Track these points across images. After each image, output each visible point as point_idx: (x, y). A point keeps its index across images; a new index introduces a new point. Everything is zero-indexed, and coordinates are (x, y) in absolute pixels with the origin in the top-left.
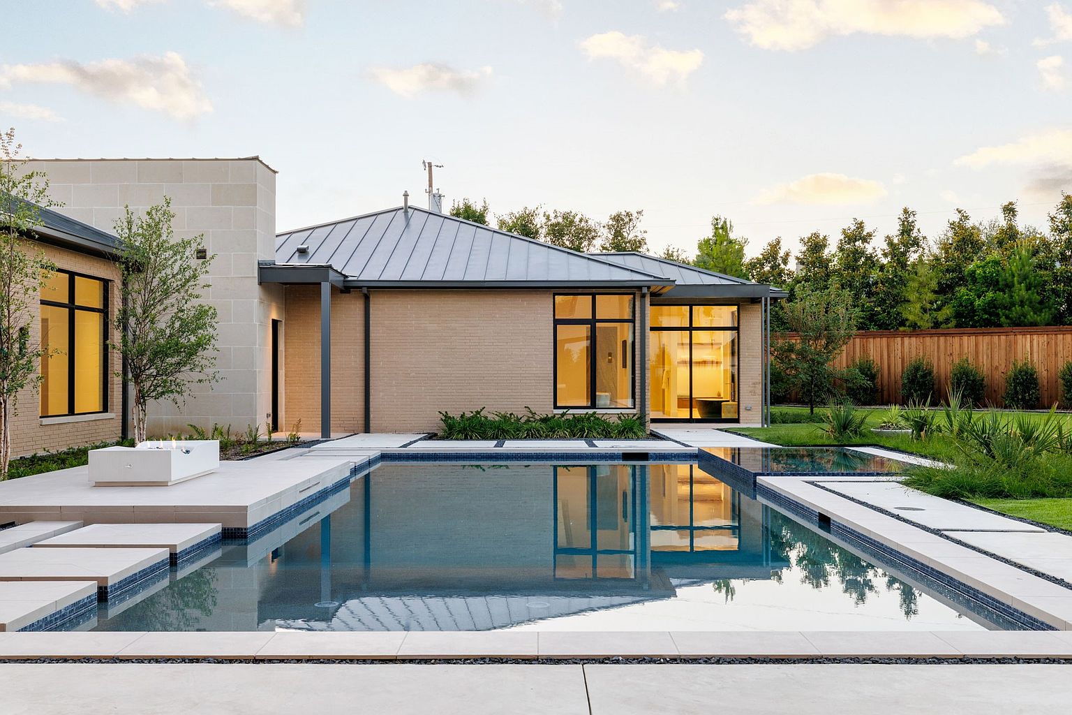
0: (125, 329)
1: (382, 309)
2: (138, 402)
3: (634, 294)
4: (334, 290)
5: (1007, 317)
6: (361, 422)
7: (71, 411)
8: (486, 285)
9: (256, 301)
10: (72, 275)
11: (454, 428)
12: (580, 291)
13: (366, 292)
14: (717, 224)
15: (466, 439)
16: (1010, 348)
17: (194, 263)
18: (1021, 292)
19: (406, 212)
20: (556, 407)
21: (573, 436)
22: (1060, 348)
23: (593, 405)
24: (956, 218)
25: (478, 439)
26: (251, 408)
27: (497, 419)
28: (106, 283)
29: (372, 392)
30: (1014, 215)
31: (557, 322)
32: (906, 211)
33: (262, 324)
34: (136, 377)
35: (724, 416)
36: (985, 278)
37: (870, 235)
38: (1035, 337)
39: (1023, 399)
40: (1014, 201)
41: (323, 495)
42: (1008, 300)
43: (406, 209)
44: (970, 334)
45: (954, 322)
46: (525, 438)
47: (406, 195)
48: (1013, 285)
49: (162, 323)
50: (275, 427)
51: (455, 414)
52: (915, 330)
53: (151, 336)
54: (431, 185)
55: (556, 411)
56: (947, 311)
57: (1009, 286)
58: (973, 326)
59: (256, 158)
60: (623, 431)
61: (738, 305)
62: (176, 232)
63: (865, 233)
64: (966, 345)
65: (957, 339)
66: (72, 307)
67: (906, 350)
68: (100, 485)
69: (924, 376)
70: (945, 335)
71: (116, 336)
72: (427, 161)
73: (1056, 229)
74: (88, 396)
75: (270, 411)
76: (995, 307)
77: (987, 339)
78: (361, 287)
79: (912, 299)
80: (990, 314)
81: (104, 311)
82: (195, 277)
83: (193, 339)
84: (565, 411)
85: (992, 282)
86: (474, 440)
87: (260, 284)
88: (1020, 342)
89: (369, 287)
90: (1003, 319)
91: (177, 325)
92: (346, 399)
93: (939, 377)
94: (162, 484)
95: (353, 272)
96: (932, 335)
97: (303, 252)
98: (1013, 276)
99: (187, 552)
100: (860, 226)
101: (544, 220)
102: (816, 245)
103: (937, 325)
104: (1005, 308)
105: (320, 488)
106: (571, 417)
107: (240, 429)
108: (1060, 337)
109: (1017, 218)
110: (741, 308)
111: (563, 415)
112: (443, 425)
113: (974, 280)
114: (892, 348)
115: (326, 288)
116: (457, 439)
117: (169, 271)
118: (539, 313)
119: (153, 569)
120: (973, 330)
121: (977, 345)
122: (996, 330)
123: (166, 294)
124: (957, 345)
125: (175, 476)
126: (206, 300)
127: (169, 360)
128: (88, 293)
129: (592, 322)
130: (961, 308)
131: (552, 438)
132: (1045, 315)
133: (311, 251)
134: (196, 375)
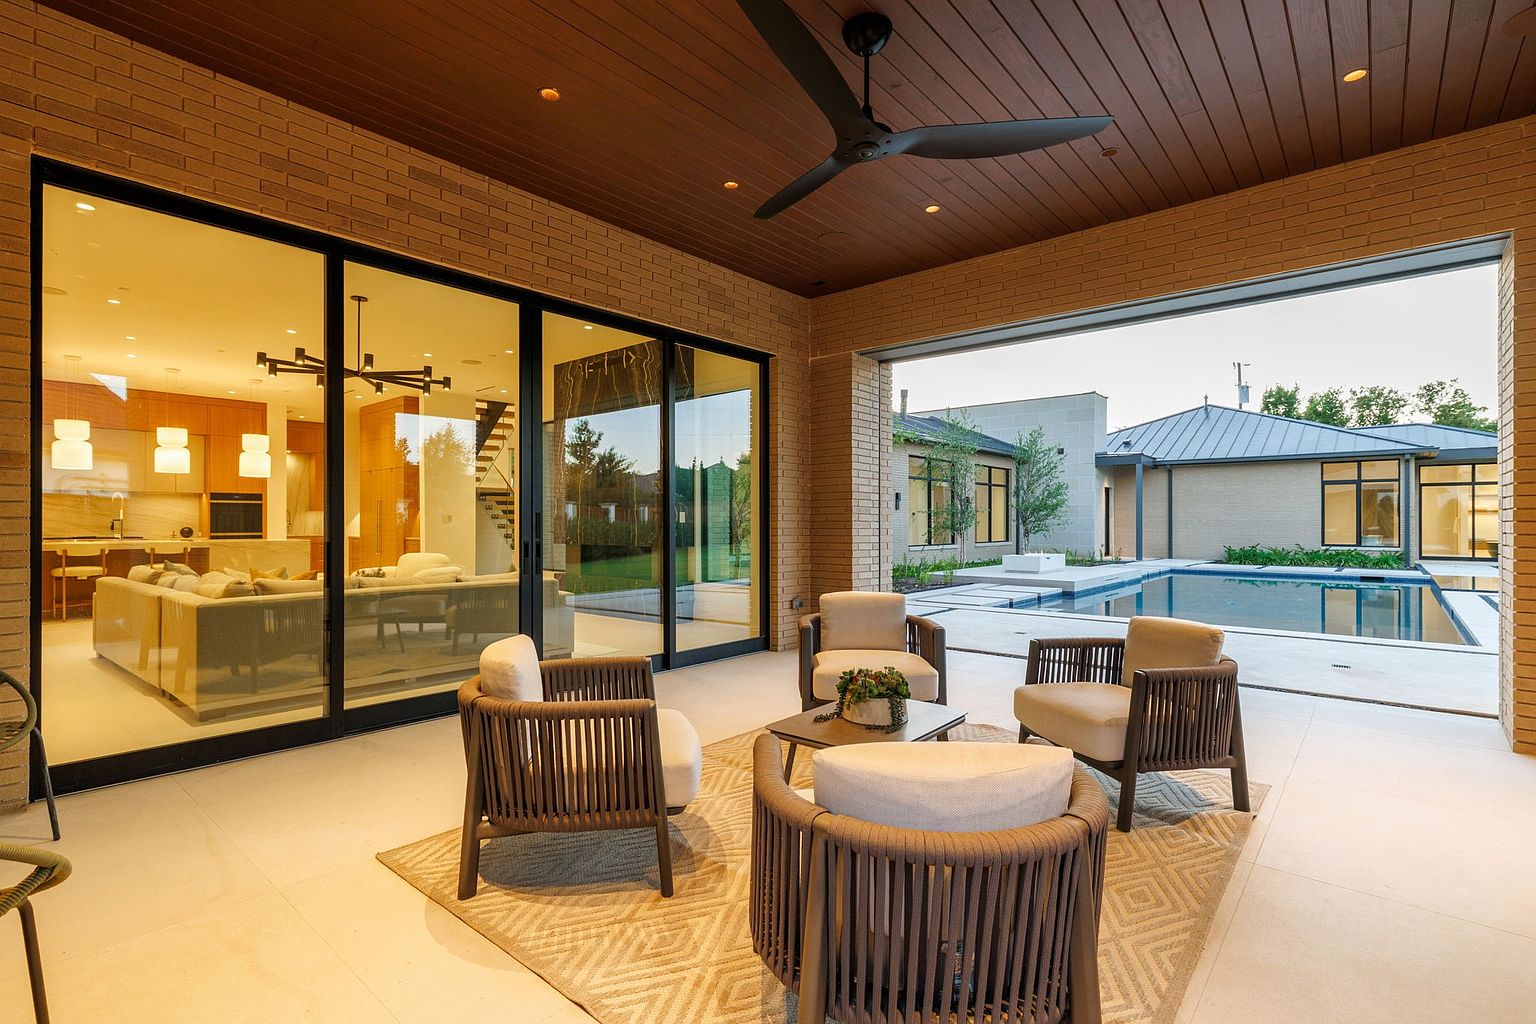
0: (1018, 497)
1: (1181, 479)
2: (1025, 535)
3: (1399, 459)
4: (1146, 468)
6: (1165, 552)
7: (990, 541)
8: (1261, 459)
9: (1094, 477)
10: (990, 468)
11: (1232, 557)
12: (1346, 459)
13: (1170, 468)
15: (1240, 563)
17: (1056, 458)
19: (1206, 409)
20: (1323, 545)
21: (1331, 565)
23: (1359, 543)
25: (1249, 564)
26: (1091, 540)
27: (1267, 552)
28: (1007, 470)
29: (1174, 532)
31: (1324, 483)
33: (1099, 491)
34: (1024, 522)
41: (1122, 585)
43: (1206, 408)
46: (1289, 565)
47: (1206, 398)
49: (1038, 492)
50: (1107, 554)
51: (1236, 548)
53: (1032, 500)
54: (1240, 380)
55: (1321, 548)
59: (1096, 392)
60: (1377, 563)
62: (1045, 444)
66: (990, 485)
68: (1007, 571)
71: (1013, 501)
72: (1236, 363)
74: (999, 532)
75: (1104, 543)
78: (1166, 465)
81: (1007, 486)
82: (1055, 467)
83: (1055, 501)
84: (1329, 547)
86: (1245, 564)
87: (1096, 467)
89: (1171, 465)
91: (1046, 493)
92: (1154, 534)
94: (1037, 573)
95: (1160, 456)
97: (1127, 444)
99: (1046, 597)
101: (1350, 395)
105: (1119, 580)
106: (1334, 553)
107: (1082, 552)
112: (1226, 555)
115: (1139, 467)
116: (1234, 563)
117: (1041, 465)
118: (1312, 476)
119: (1031, 600)
123: (1040, 477)
125: (1043, 568)
126: (1062, 479)
127: (1041, 513)
128: (998, 477)
129: (1358, 482)
133: (1133, 443)
134: (1056, 521)
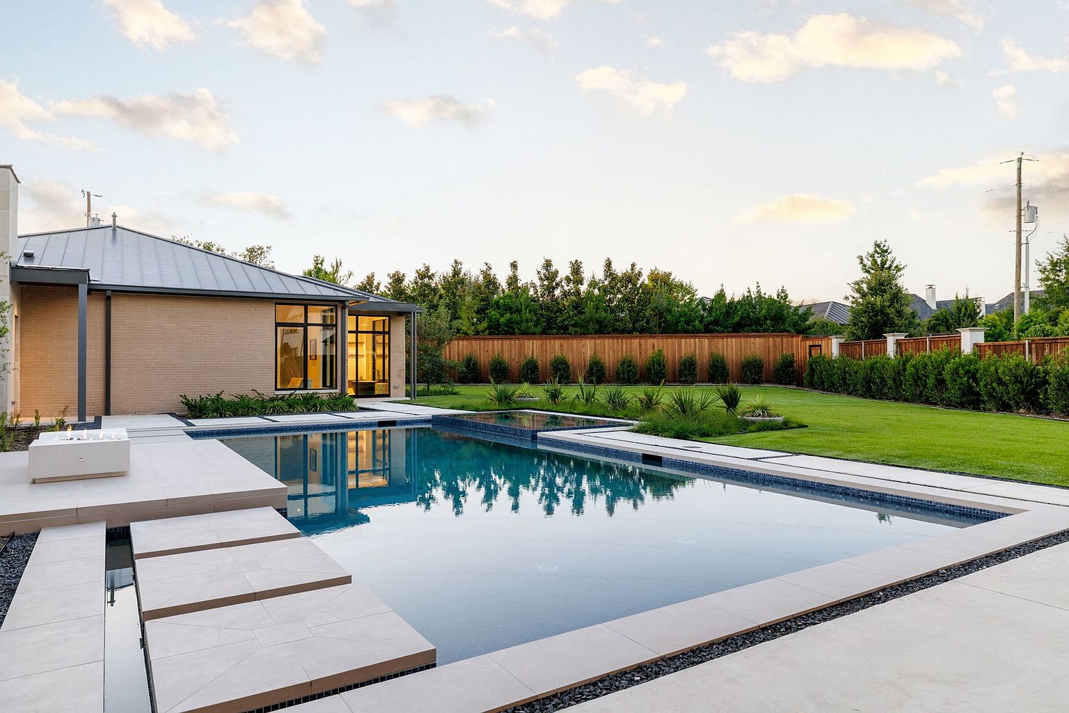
1: (121, 310)
3: (336, 306)
5: (519, 329)
6: (101, 406)
8: (223, 294)
9: (8, 298)
12: (296, 302)
13: (107, 295)
14: (317, 260)
15: (221, 416)
16: (521, 347)
18: (526, 315)
19: (114, 230)
20: (276, 389)
22: (548, 348)
23: (305, 387)
24: (484, 268)
25: (230, 417)
26: (3, 396)
27: (236, 400)
30: (517, 269)
31: (277, 325)
32: (456, 262)
33: (11, 320)
35: (376, 393)
36: (505, 305)
37: (433, 275)
38: (535, 341)
39: (531, 378)
40: (516, 260)
42: (519, 319)
43: (114, 228)
44: (498, 339)
45: (487, 332)
46: (271, 413)
48: (521, 310)
51: (194, 397)
52: (466, 336)
54: (89, 210)
55: (277, 393)
56: (485, 324)
57: (519, 311)
58: (497, 334)
59: (9, 167)
61: (389, 317)
63: (429, 274)
64: (496, 344)
65: (491, 342)
67: (461, 348)
69: (474, 364)
70: (484, 339)
72: (85, 191)
73: (541, 279)
76: (512, 323)
77: (508, 342)
78: (105, 290)
79: (463, 317)
80: (508, 327)
84: (292, 392)
85: (508, 308)
86: (228, 417)
87: (11, 282)
88: (526, 344)
89: (113, 291)
90: (516, 330)
93: (480, 365)
96: (476, 339)
97: (29, 256)
98: (522, 305)
100: (428, 269)
102: (397, 279)
103: (477, 333)
104: (517, 323)
108: (548, 341)
109: (518, 271)
110: (391, 319)
111: (291, 395)
112: (182, 406)
113: (498, 307)
114: (452, 347)
115: (83, 289)
116: (212, 417)
118: (265, 317)
120: (498, 336)
121: (502, 346)
122: (513, 337)
124: (491, 346)
129: (305, 325)
130: (491, 323)
131: (292, 413)
132: (539, 329)
133: (37, 256)
